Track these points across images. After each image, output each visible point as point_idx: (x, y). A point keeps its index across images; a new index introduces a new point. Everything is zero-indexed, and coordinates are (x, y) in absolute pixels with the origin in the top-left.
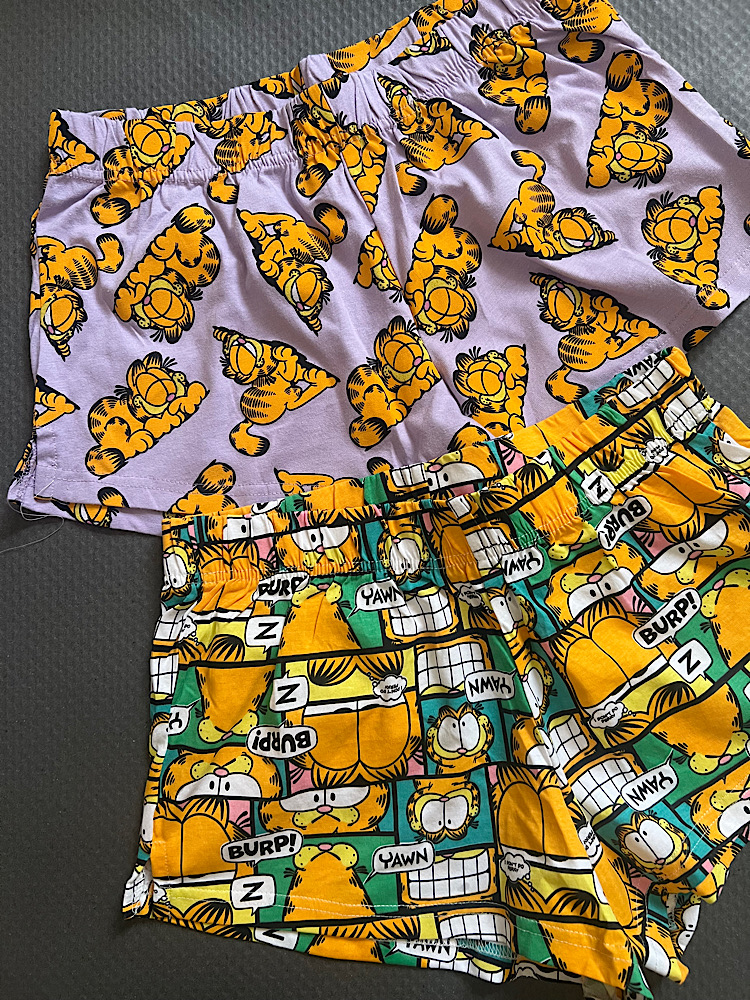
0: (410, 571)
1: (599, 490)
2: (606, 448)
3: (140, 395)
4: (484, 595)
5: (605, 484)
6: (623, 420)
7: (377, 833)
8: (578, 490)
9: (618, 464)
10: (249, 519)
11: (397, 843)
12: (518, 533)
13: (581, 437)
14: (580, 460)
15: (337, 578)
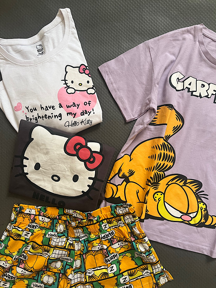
0: (61, 231)
1: (105, 227)
2: (110, 219)
4: (74, 241)
5: (107, 226)
6: (115, 216)
8: (101, 226)
9: (111, 223)
10: (31, 210)
11: (37, 282)
13: (106, 215)
15: (45, 228)
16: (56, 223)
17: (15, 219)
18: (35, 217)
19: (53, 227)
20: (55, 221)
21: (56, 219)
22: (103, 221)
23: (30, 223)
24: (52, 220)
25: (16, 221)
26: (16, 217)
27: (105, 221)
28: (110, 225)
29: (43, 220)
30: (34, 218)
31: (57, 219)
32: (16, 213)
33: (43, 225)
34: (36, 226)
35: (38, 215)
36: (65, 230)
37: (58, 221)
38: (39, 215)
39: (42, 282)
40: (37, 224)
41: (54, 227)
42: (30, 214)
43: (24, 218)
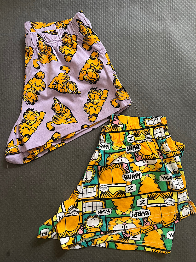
2: (137, 131)
5: (133, 139)
6: (144, 127)
8: (126, 136)
13: (133, 126)
14: (130, 130)
22: (129, 132)
27: (131, 132)
28: (136, 139)
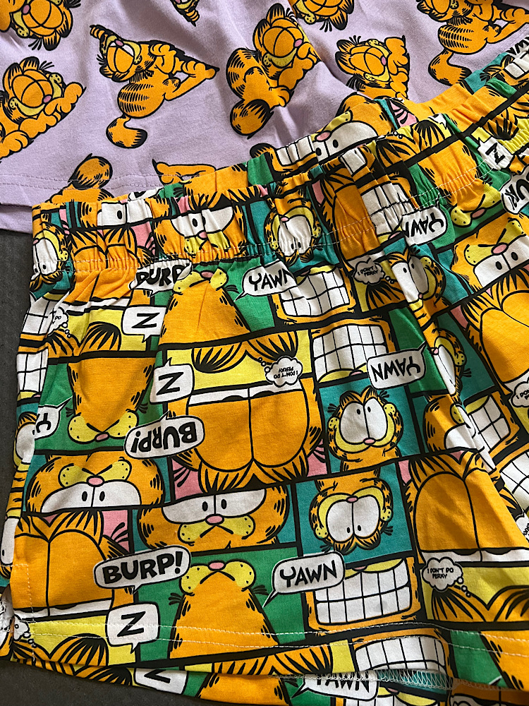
0: (300, 251)
1: (496, 156)
2: (499, 116)
3: (16, 97)
4: (384, 263)
5: (501, 150)
6: (513, 91)
7: (277, 545)
8: (476, 154)
9: (512, 133)
10: (126, 204)
11: (300, 556)
12: (420, 190)
13: (471, 108)
14: (472, 128)
15: (221, 264)
16: (268, 221)
17: (63, 266)
18: (153, 228)
19: (257, 240)
20: (259, 210)
21: (257, 197)
22: (475, 135)
23: (142, 265)
24: (241, 210)
25: (74, 276)
26: (63, 256)
28: (513, 145)
29: (200, 227)
30: (153, 234)
31: (265, 198)
32: (61, 236)
33: (208, 254)
34: (175, 268)
35: (169, 217)
36: (317, 232)
37: (269, 204)
38: (174, 213)
39: (328, 545)
40: (177, 258)
41: (262, 238)
42: (127, 227)
43: (106, 253)
